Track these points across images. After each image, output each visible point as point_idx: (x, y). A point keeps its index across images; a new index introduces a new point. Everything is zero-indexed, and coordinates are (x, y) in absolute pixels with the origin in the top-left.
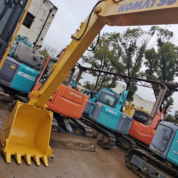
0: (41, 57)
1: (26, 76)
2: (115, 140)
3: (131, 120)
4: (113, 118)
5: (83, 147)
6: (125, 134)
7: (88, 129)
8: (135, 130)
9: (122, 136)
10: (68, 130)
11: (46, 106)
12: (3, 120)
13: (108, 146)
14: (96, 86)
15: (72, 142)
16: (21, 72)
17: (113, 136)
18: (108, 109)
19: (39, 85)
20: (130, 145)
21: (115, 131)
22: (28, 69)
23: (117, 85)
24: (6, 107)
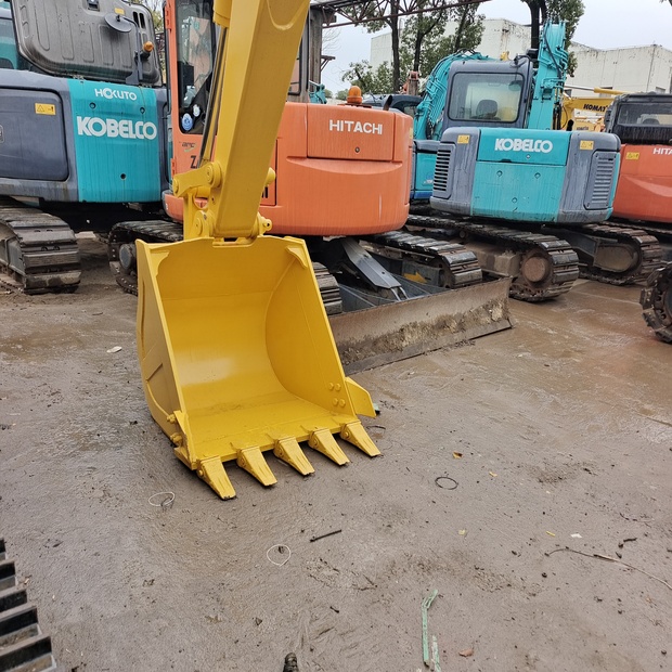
0: (135, 14)
1: (114, 128)
2: (571, 255)
3: (618, 151)
4: (538, 169)
5: (462, 327)
6: (605, 215)
7: (456, 253)
8: (638, 187)
9: (590, 232)
10: (380, 288)
11: (263, 222)
12: (121, 337)
13: (550, 291)
14: (396, 73)
15: (415, 326)
16: (87, 119)
17: (559, 243)
18: (503, 141)
19: (185, 145)
20: (635, 254)
21: (562, 221)
22: (108, 93)
23: (483, 29)
24: (107, 283)
